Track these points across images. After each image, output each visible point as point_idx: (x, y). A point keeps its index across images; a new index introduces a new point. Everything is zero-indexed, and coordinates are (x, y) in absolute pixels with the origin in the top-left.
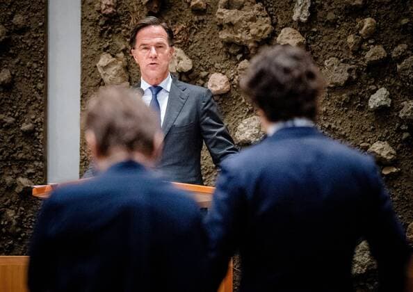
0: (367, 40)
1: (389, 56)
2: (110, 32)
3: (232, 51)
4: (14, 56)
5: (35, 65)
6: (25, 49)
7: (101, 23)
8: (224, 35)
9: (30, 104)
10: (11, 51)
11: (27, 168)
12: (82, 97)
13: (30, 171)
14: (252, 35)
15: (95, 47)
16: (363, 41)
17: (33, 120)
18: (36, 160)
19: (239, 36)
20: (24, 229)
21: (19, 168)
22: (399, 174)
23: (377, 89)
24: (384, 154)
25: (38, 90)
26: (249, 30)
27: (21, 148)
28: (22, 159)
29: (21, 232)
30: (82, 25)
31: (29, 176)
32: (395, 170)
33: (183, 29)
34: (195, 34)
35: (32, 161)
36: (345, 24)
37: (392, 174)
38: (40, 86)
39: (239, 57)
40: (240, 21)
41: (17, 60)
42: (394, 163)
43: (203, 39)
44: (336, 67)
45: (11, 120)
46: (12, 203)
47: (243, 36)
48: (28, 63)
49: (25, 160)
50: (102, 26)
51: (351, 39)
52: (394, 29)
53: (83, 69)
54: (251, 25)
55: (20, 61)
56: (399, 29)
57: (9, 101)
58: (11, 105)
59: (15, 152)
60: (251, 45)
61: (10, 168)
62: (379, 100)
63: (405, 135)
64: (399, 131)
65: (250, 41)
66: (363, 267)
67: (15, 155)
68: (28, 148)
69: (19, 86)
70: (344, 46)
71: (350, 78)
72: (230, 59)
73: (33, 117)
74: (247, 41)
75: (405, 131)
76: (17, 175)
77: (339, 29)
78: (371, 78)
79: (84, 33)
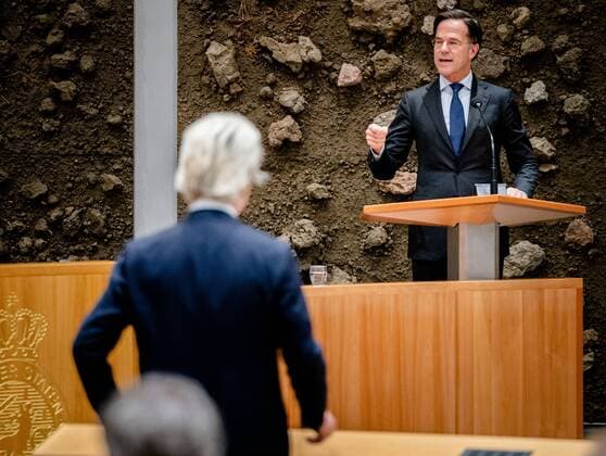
0: (521, 31)
1: (548, 48)
2: (215, 17)
3: (362, 39)
4: (96, 42)
5: (122, 52)
6: (109, 35)
7: (203, 8)
8: (356, 23)
9: (116, 94)
10: (93, 37)
11: (113, 164)
12: (179, 87)
13: (116, 167)
14: (394, 24)
15: (195, 33)
16: (516, 31)
17: (122, 111)
18: (124, 155)
19: (378, 24)
20: (110, 229)
21: (103, 163)
22: (558, 170)
23: (532, 82)
24: (545, 151)
25: (125, 79)
26: (390, 18)
27: (106, 142)
28: (107, 154)
29: (107, 233)
30: (178, 9)
31: (116, 172)
32: (554, 167)
33: (302, 15)
34: (316, 21)
35: (120, 156)
36: (493, 13)
37: (551, 171)
38: (128, 74)
39: (371, 46)
40: (382, 9)
41: (100, 47)
42: (552, 160)
43: (326, 27)
44: (490, 59)
45: (94, 111)
46: (95, 201)
47: (381, 24)
48: (115, 50)
49: (111, 154)
50: (204, 11)
51: (502, 29)
52: (549, 19)
53: (181, 57)
54: (394, 12)
55: (103, 47)
56: (556, 18)
57: (92, 91)
58: (93, 95)
59: (99, 146)
60: (390, 34)
61: (93, 163)
62: (538, 94)
63: (565, 131)
64: (558, 127)
65: (390, 30)
66: (522, 269)
67: (99, 150)
68: (115, 142)
69: (102, 75)
70: (493, 35)
71: (506, 70)
72: (358, 48)
73: (121, 108)
74: (386, 30)
75: (564, 126)
76: (101, 172)
77: (485, 18)
78: (523, 70)
79: (181, 17)
